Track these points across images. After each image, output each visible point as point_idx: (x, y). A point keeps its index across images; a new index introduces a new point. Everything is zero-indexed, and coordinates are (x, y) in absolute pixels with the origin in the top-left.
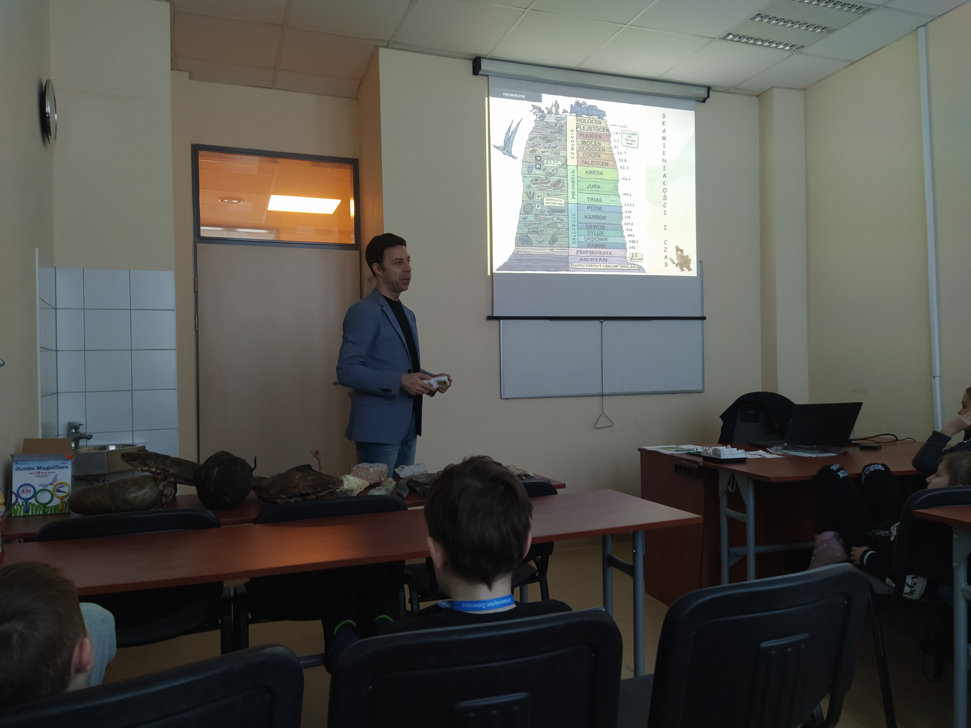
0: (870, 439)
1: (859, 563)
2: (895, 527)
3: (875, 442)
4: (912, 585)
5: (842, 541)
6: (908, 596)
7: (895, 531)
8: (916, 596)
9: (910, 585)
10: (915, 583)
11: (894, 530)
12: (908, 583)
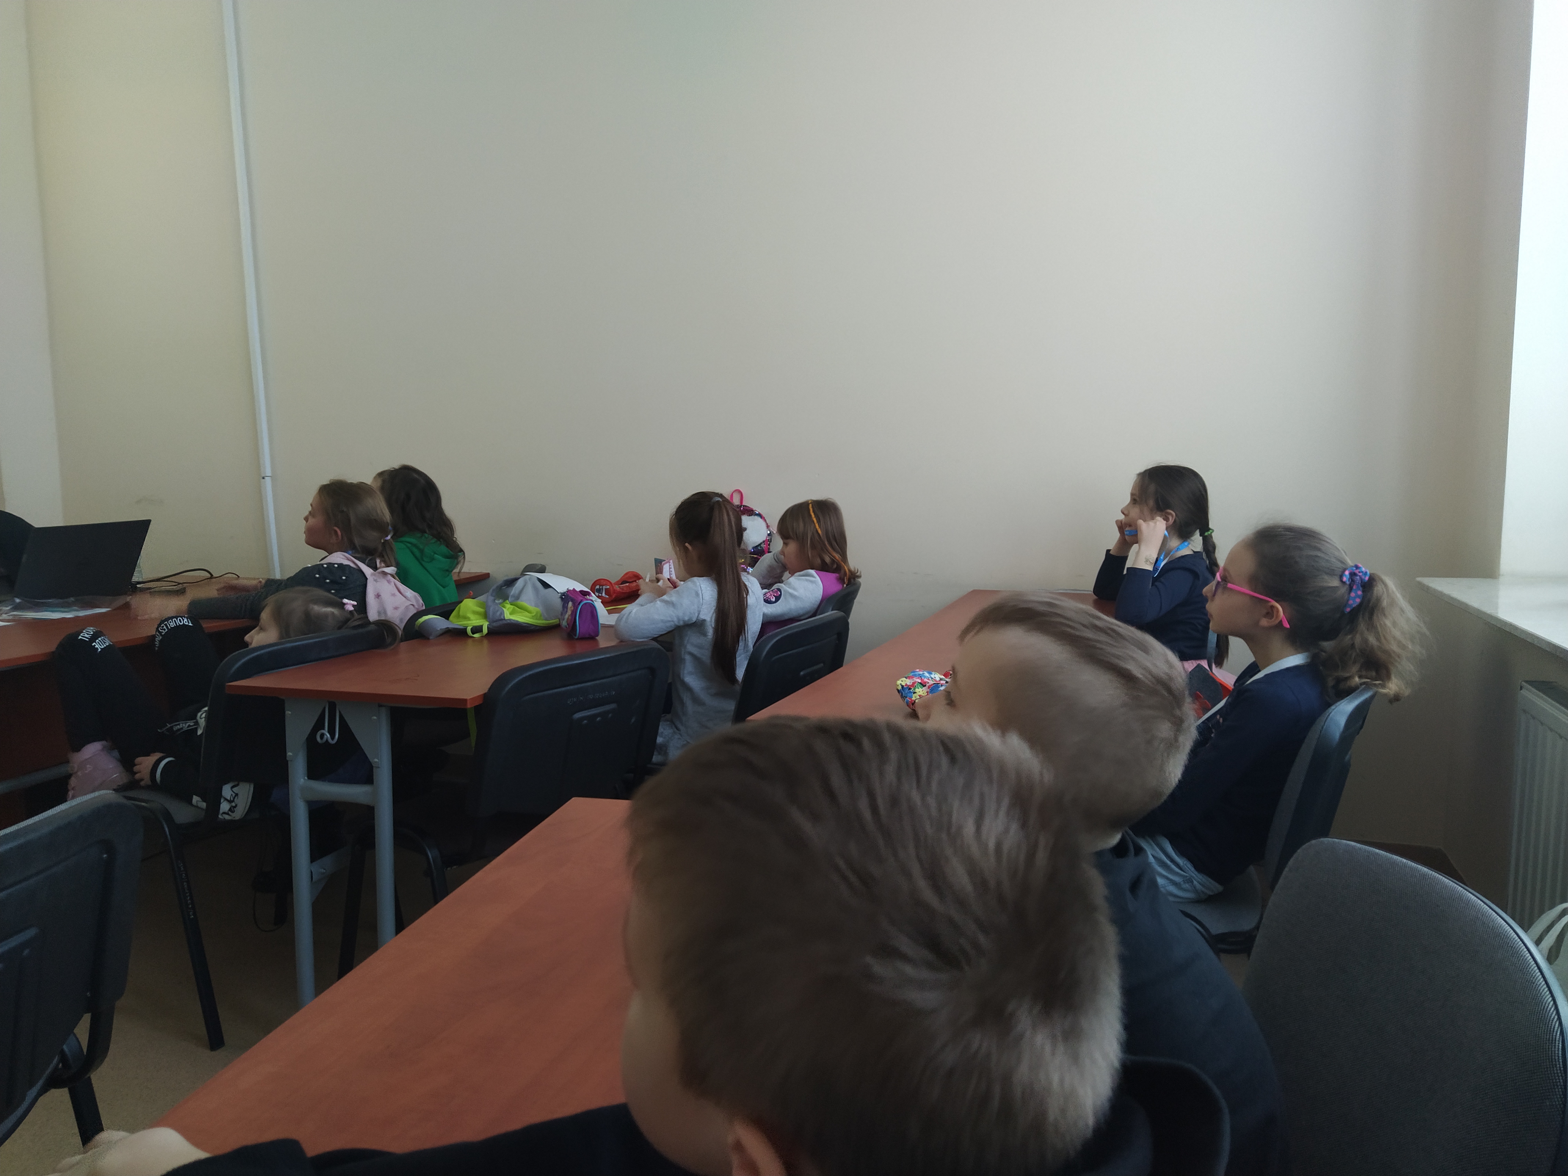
0: (166, 579)
1: (149, 783)
2: (204, 713)
3: (177, 584)
4: (232, 799)
5: (116, 753)
6: (227, 817)
7: (204, 719)
8: (238, 814)
9: (229, 798)
10: (237, 795)
11: (202, 717)
12: (226, 797)
